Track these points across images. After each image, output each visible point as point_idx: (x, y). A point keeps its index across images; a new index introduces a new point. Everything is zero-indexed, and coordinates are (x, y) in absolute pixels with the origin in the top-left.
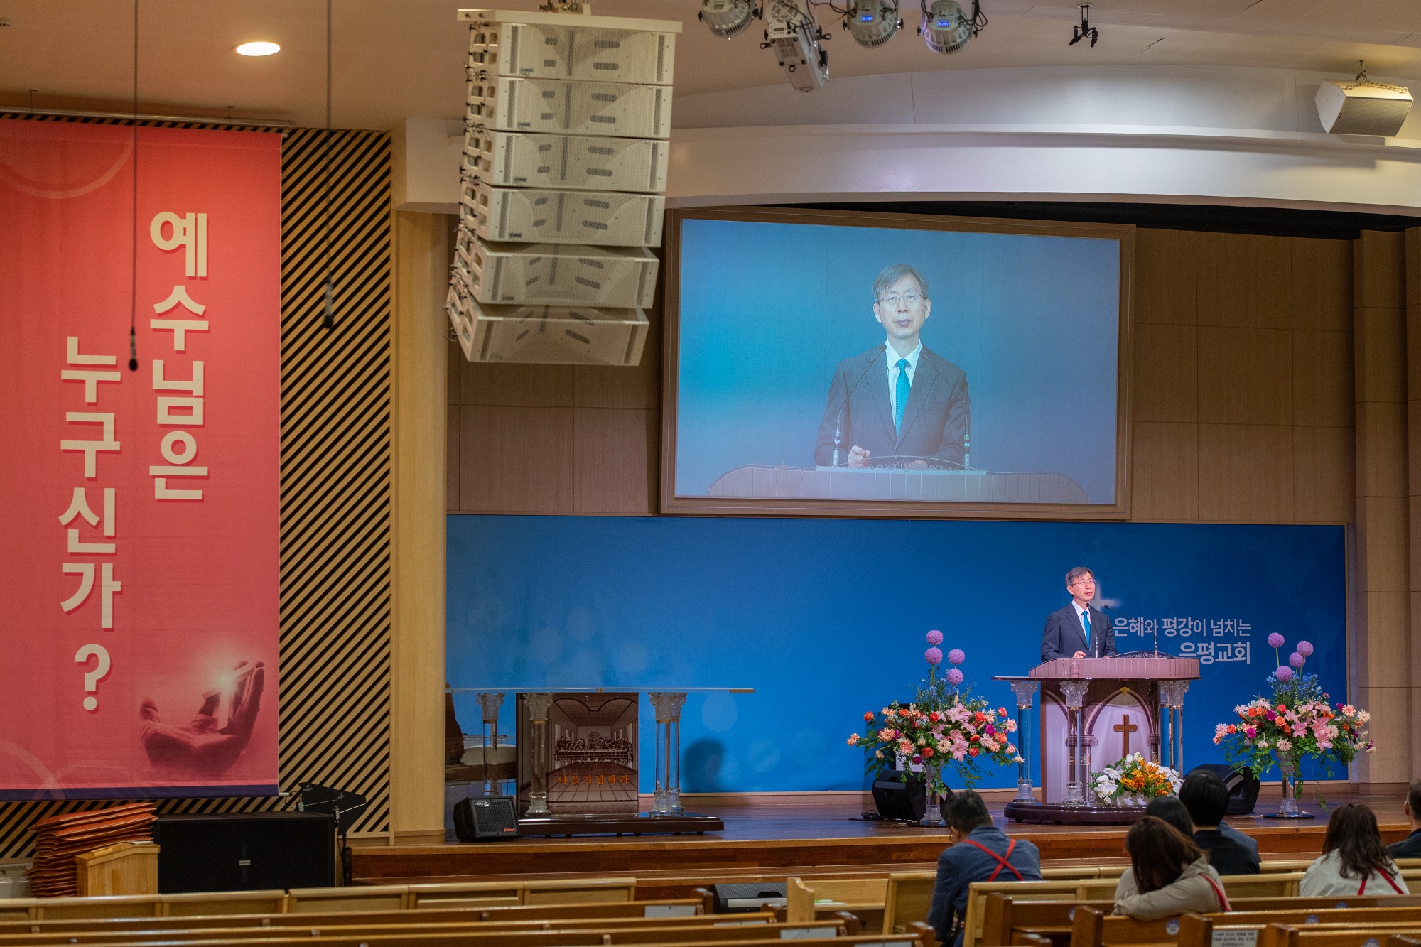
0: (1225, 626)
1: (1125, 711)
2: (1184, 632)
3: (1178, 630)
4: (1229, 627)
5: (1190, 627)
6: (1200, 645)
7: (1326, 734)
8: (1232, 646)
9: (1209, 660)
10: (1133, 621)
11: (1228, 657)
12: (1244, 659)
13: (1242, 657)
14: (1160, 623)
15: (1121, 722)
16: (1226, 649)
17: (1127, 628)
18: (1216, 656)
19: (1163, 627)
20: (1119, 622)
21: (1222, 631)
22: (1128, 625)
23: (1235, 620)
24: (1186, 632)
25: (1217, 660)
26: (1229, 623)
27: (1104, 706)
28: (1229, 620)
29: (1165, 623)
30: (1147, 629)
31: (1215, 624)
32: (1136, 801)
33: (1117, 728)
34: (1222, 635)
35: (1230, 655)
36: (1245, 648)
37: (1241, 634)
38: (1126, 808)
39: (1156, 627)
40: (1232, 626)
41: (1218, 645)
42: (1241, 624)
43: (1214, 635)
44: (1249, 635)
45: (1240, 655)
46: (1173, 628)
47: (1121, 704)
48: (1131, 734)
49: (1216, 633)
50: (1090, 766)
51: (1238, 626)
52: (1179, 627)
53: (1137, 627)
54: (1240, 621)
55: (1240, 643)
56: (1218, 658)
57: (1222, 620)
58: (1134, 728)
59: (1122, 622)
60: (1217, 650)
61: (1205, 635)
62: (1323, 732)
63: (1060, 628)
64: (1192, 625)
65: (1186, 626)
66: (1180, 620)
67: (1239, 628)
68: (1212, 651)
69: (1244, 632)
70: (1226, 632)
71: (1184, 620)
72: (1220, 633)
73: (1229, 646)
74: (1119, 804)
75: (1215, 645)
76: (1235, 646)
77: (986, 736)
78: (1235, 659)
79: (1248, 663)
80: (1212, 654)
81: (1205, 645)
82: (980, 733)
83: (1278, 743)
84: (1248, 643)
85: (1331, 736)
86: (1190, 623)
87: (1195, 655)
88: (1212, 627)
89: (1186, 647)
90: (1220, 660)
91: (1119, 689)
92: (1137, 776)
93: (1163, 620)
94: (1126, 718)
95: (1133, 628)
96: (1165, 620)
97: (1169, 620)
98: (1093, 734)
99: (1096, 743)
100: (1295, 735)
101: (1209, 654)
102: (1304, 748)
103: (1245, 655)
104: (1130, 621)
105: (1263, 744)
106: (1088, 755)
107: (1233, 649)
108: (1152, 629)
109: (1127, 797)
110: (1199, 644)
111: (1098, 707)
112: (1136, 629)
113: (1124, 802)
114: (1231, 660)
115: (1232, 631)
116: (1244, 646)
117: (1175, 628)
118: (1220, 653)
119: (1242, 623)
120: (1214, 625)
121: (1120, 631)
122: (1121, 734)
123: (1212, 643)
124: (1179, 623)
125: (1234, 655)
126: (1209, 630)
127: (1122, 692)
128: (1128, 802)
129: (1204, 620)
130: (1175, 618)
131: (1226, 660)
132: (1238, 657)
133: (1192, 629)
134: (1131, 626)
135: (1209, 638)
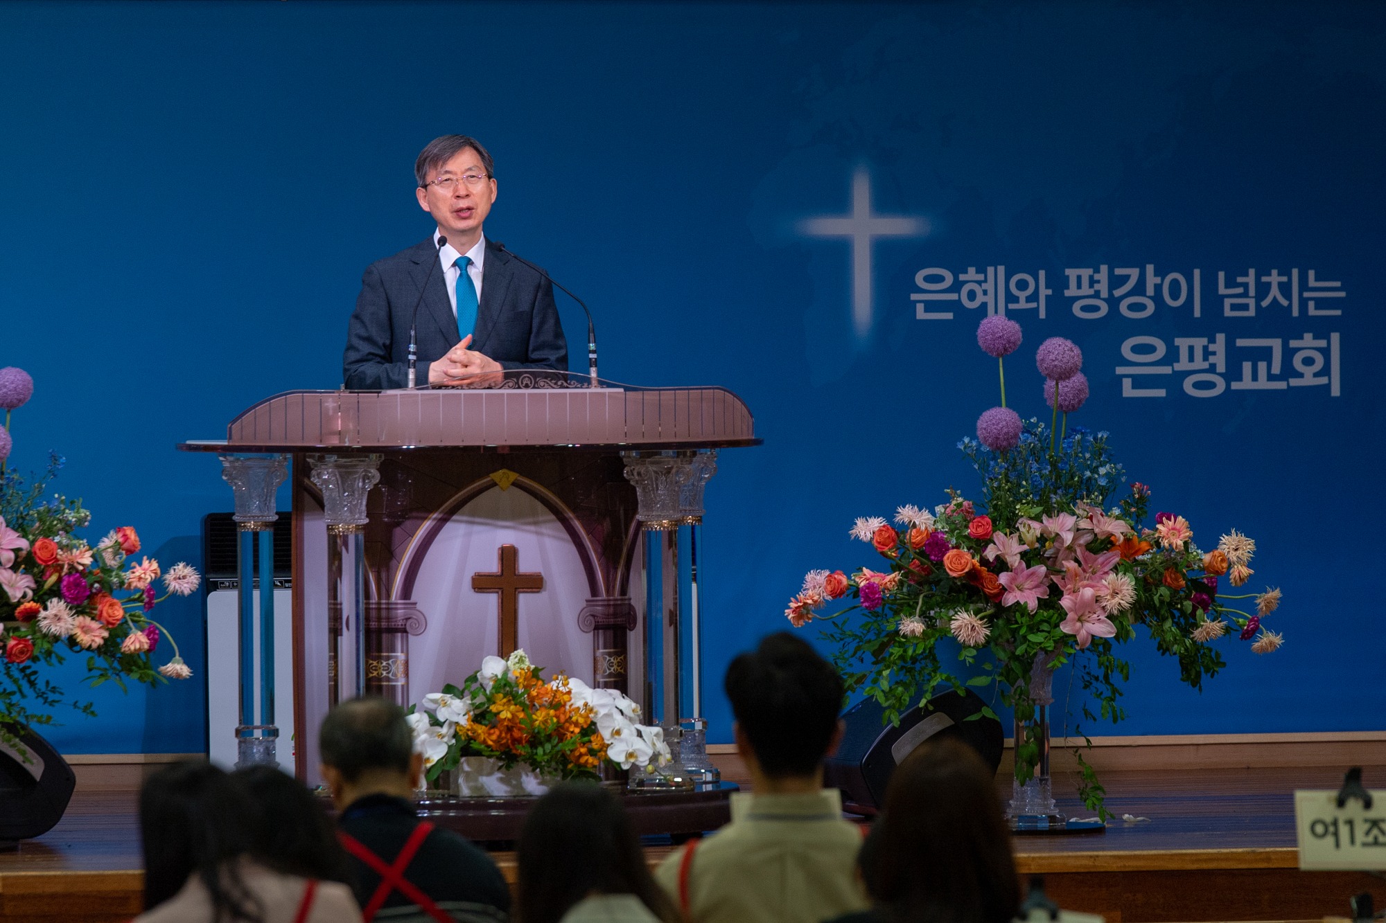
0: (1263, 289)
1: (506, 536)
2: (1133, 307)
3: (1113, 302)
4: (1275, 292)
5: (1150, 291)
6: (1182, 343)
7: (1097, 599)
8: (1285, 346)
9: (1210, 385)
10: (972, 274)
11: (1271, 377)
12: (1323, 380)
13: (1316, 375)
14: (1055, 282)
15: (493, 567)
16: (1266, 354)
17: (954, 296)
18: (1233, 373)
19: (1067, 293)
20: (928, 279)
21: (1252, 302)
22: (956, 287)
23: (1295, 272)
24: (1140, 307)
25: (1235, 386)
26: (1274, 278)
27: (443, 521)
28: (1274, 272)
29: (1073, 283)
30: (1016, 300)
31: (1230, 283)
32: (520, 785)
33: (481, 583)
34: (1252, 312)
35: (1276, 369)
36: (1326, 352)
37: (1312, 311)
38: (481, 803)
39: (1044, 292)
40: (1285, 289)
41: (1241, 343)
42: (1312, 283)
43: (1228, 313)
44: (1338, 313)
45: (1308, 371)
46: (1097, 295)
47: (495, 515)
48: (525, 601)
49: (1234, 307)
50: (406, 688)
51: (1304, 286)
52: (1118, 293)
53: (985, 292)
54: (1311, 274)
55: (1308, 337)
56: (1240, 379)
57: (1252, 272)
58: (535, 583)
59: (939, 279)
60: (1235, 358)
61: (1197, 314)
62: (1088, 593)
63: (389, 303)
64: (1158, 288)
65: (1139, 289)
66: (1119, 271)
67: (1306, 295)
68: (1220, 361)
69: (1320, 303)
70: (1265, 304)
71: (1134, 273)
72: (1245, 307)
73: (1276, 344)
74: (465, 791)
75: (1230, 344)
76: (1294, 344)
77: (56, 606)
78: (1294, 382)
79: (1336, 391)
80: (1221, 368)
81: (1199, 343)
82: (42, 597)
83: (954, 624)
84: (1335, 337)
85: (1112, 604)
86: (1151, 280)
87: (1167, 370)
88: (1222, 290)
89: (1137, 349)
90: (1246, 384)
91: (487, 474)
92: (503, 715)
93: (1068, 272)
94: (508, 555)
95: (972, 295)
96: (1072, 273)
97: (1086, 273)
98: (413, 599)
99: (422, 625)
100: (1010, 599)
101: (1212, 369)
102: (1032, 638)
103: (1326, 371)
104: (962, 277)
105: (913, 626)
106: (400, 656)
107: (1288, 354)
108: (1034, 298)
109: (490, 774)
110: (1178, 341)
111: (427, 525)
112: (980, 299)
113: (482, 788)
114: (1282, 385)
115: (1285, 303)
116: (1322, 343)
117: (1104, 294)
118: (1247, 367)
119: (1316, 280)
120: (1227, 287)
121: (930, 306)
122: (492, 600)
123: (1221, 338)
124: (1115, 282)
125: (1288, 371)
126: (1212, 301)
127: (495, 484)
128: (495, 786)
129: (1197, 273)
130: (1104, 268)
131: (1263, 384)
132: (1301, 375)
133: (1158, 298)
134: (965, 290)
135: (1211, 323)
